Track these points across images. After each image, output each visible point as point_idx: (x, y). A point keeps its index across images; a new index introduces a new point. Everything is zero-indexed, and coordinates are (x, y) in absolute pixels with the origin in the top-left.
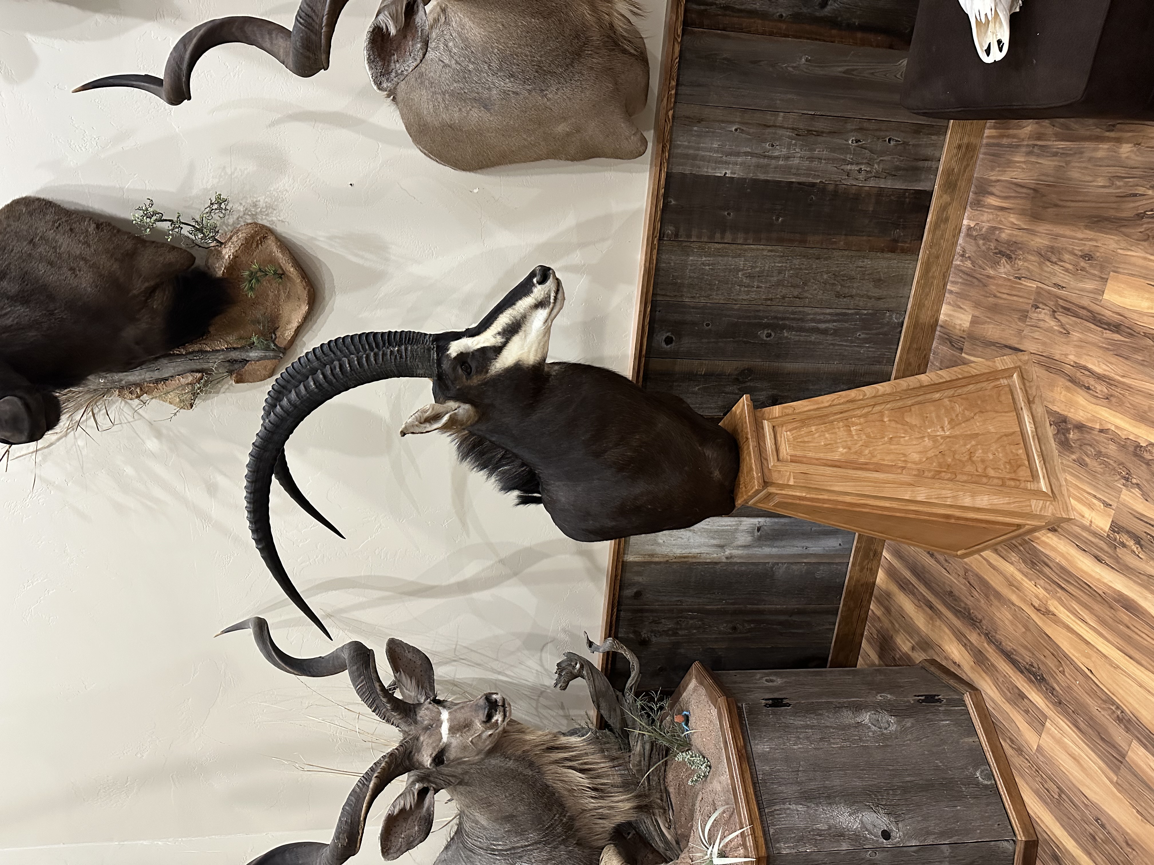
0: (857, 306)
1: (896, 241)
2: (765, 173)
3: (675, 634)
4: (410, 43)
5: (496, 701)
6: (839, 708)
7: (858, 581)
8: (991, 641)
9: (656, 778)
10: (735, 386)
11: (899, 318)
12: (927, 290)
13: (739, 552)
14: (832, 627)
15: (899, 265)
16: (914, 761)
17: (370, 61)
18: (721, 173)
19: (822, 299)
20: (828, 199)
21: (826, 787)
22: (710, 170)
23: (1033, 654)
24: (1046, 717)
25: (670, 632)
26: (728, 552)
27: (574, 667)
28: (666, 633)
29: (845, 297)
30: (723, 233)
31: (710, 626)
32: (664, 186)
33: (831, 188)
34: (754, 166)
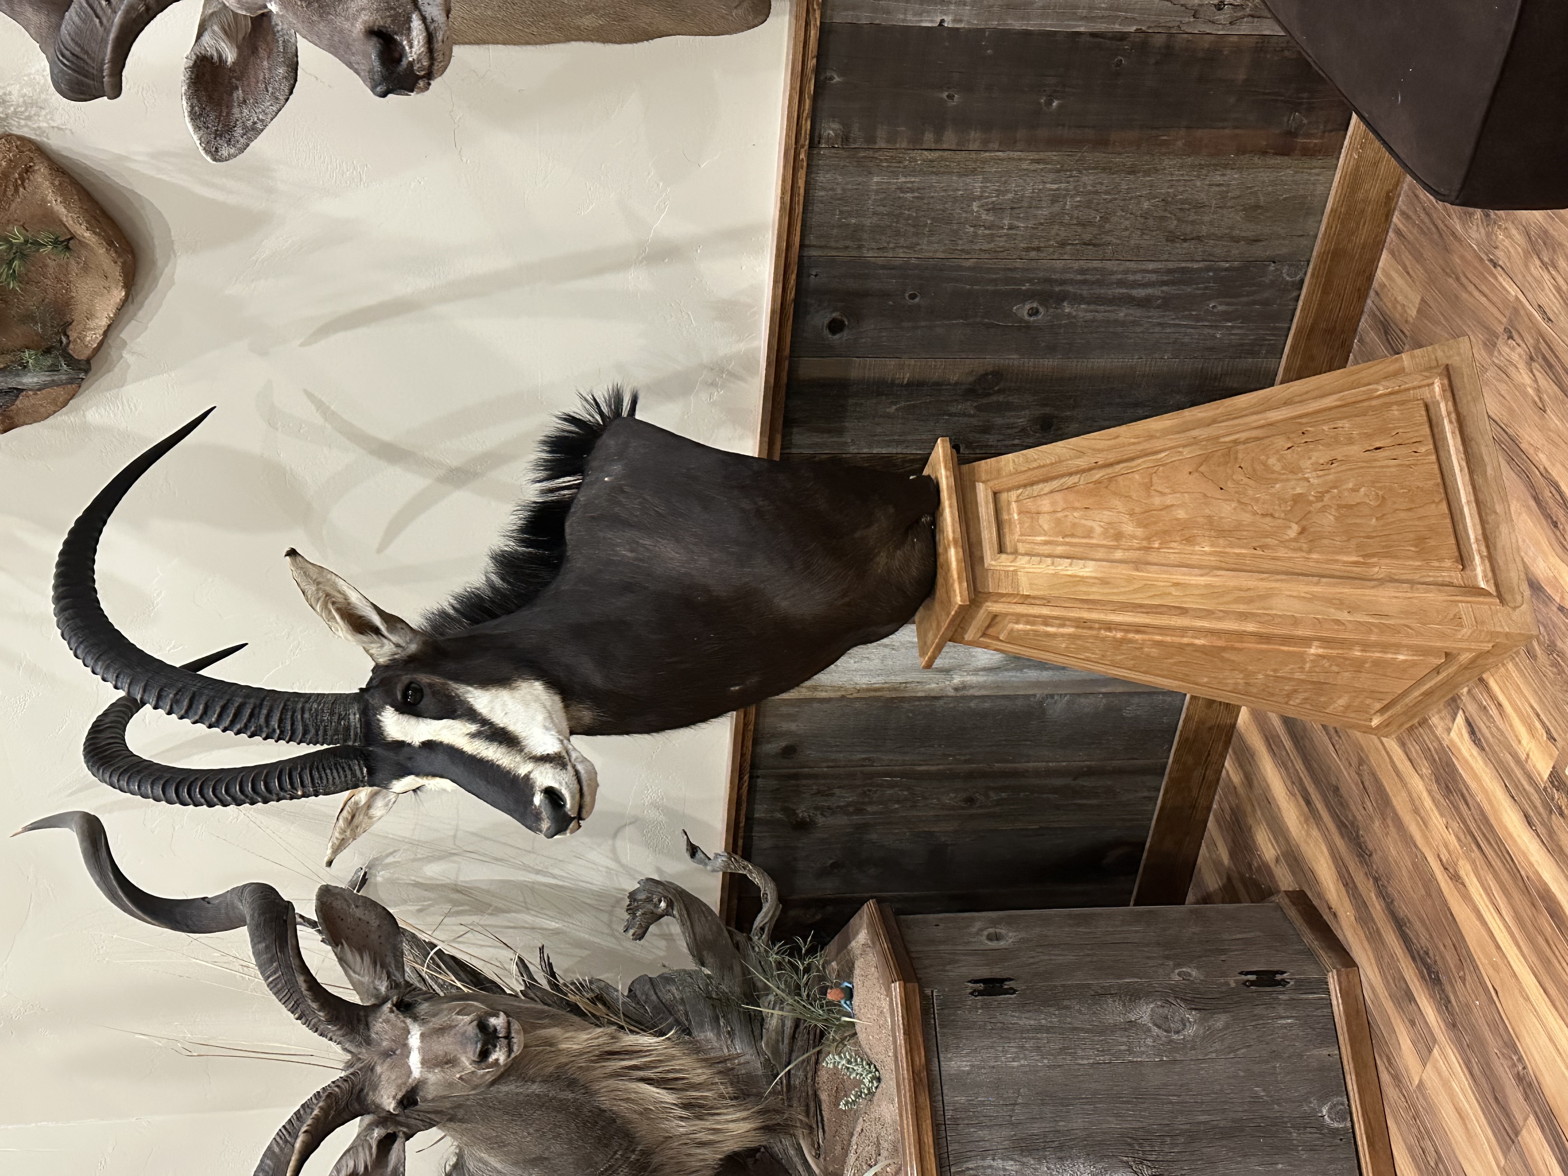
0: (1210, 255)
1: (1291, 134)
2: (1023, 18)
3: (859, 811)
4: (265, 63)
5: (495, 1030)
6: (1101, 995)
7: (1202, 722)
8: (1381, 892)
9: (801, 1073)
10: (969, 403)
11: (1296, 274)
12: (1353, 225)
13: (981, 678)
14: (1153, 794)
15: (1298, 177)
16: (1218, 1087)
17: (195, 117)
18: (932, 21)
19: (1138, 247)
20: (1152, 61)
21: (1059, 1131)
22: (909, 17)
23: (1431, 936)
24: (1435, 1041)
25: (851, 809)
26: (957, 680)
27: (657, 906)
28: (843, 810)
29: (1185, 240)
30: (939, 132)
31: (925, 798)
32: (815, 53)
33: (1159, 41)
34: (1001, 6)
